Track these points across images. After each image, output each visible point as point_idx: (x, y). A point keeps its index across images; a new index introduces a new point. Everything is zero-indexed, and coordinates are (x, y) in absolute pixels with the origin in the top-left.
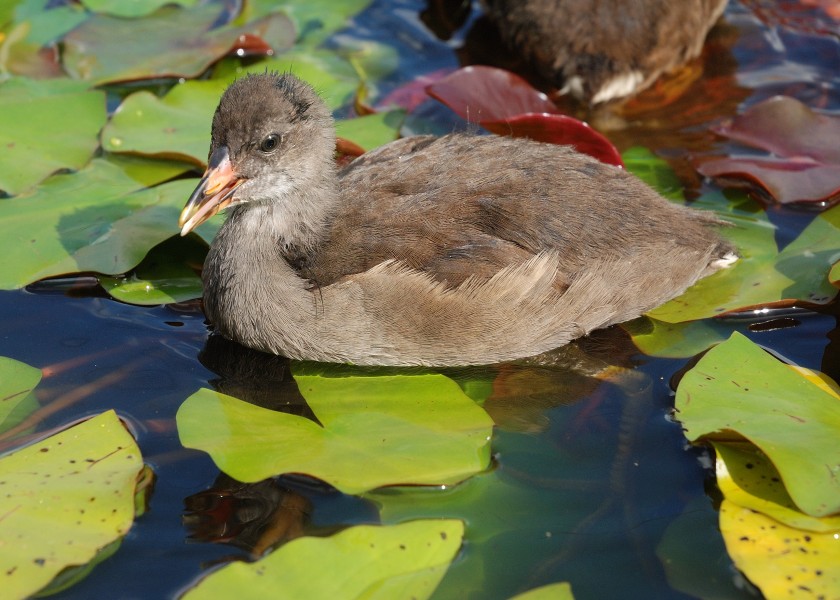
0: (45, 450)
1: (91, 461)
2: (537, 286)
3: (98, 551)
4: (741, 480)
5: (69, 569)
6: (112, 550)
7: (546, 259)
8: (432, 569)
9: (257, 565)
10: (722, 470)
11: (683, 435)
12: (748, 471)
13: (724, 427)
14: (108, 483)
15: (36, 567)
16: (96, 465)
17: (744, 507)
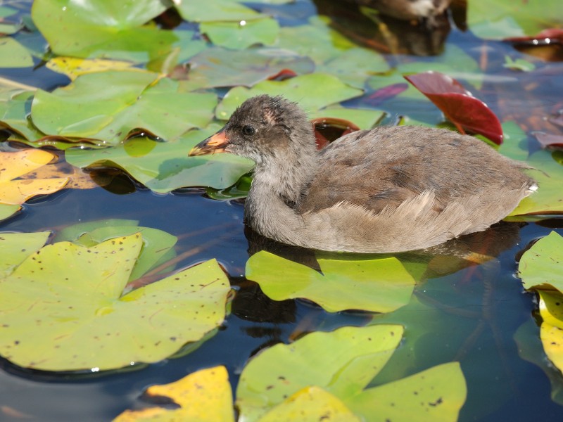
0: (177, 279)
1: (202, 285)
2: (424, 209)
3: (205, 334)
4: (553, 311)
5: (189, 343)
6: (213, 334)
7: (428, 194)
8: (385, 352)
9: (291, 346)
10: (543, 306)
11: (522, 286)
12: (556, 307)
13: (545, 282)
14: (211, 297)
15: (172, 342)
16: (205, 288)
17: (554, 326)
